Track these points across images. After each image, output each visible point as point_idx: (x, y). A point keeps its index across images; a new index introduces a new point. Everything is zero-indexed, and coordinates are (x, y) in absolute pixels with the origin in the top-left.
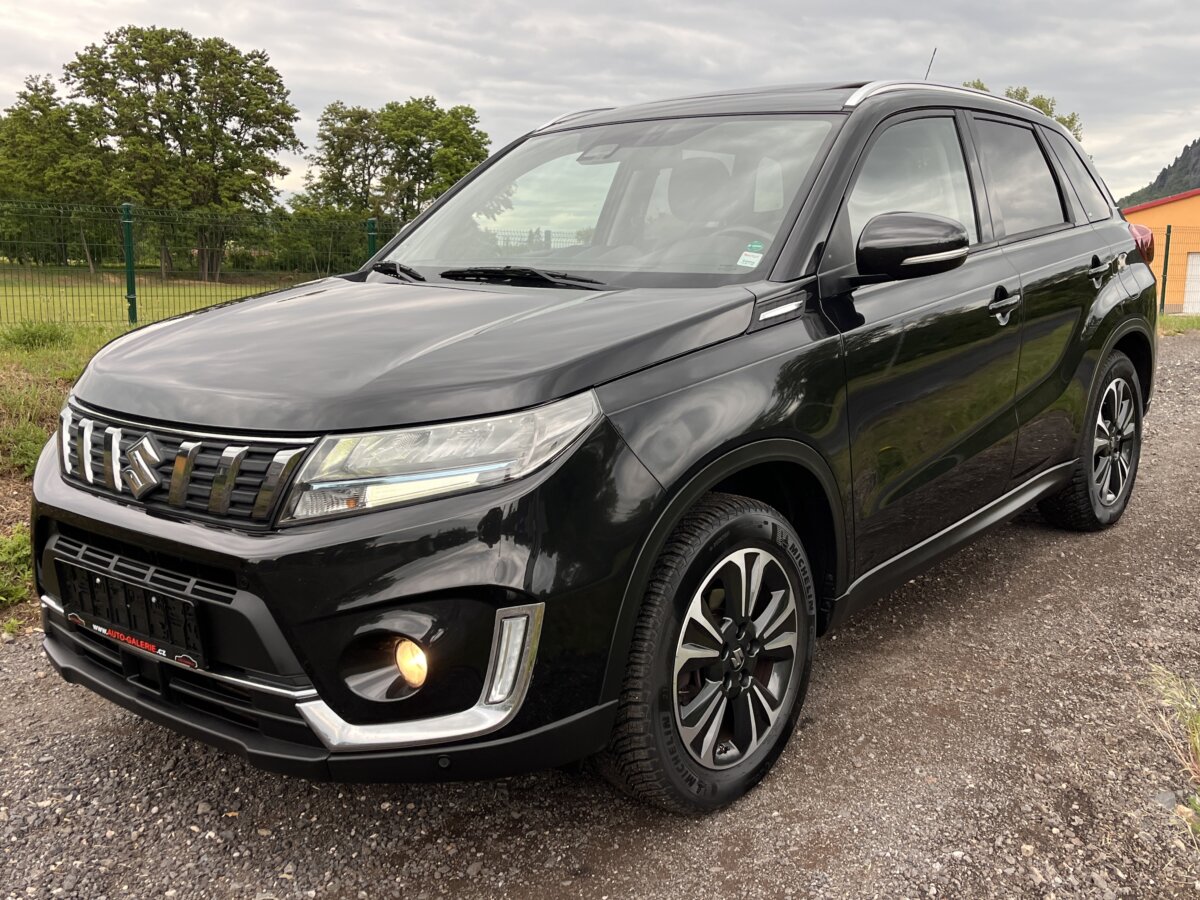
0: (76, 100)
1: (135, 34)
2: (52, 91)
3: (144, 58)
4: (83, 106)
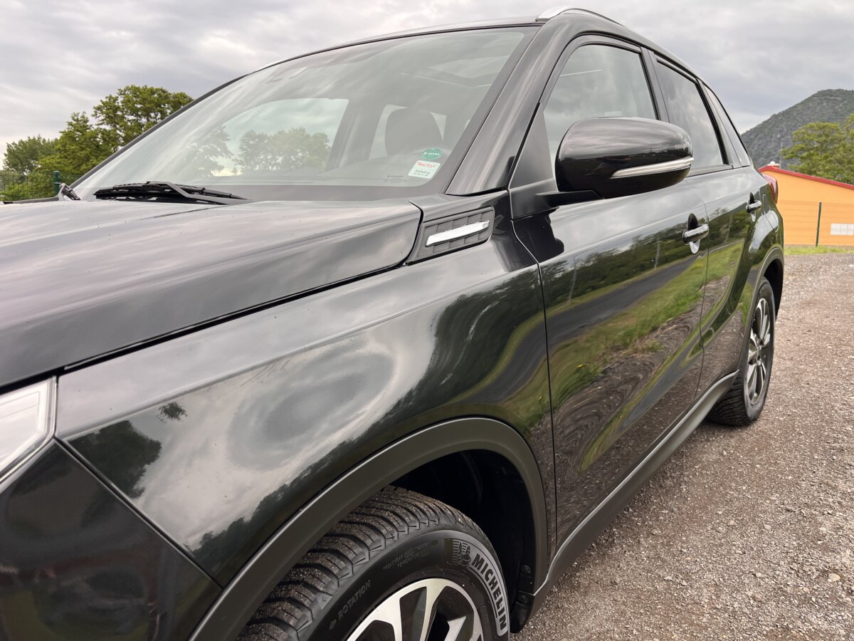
0: (101, 126)
1: (135, 90)
2: (86, 121)
3: (140, 104)
4: (105, 130)
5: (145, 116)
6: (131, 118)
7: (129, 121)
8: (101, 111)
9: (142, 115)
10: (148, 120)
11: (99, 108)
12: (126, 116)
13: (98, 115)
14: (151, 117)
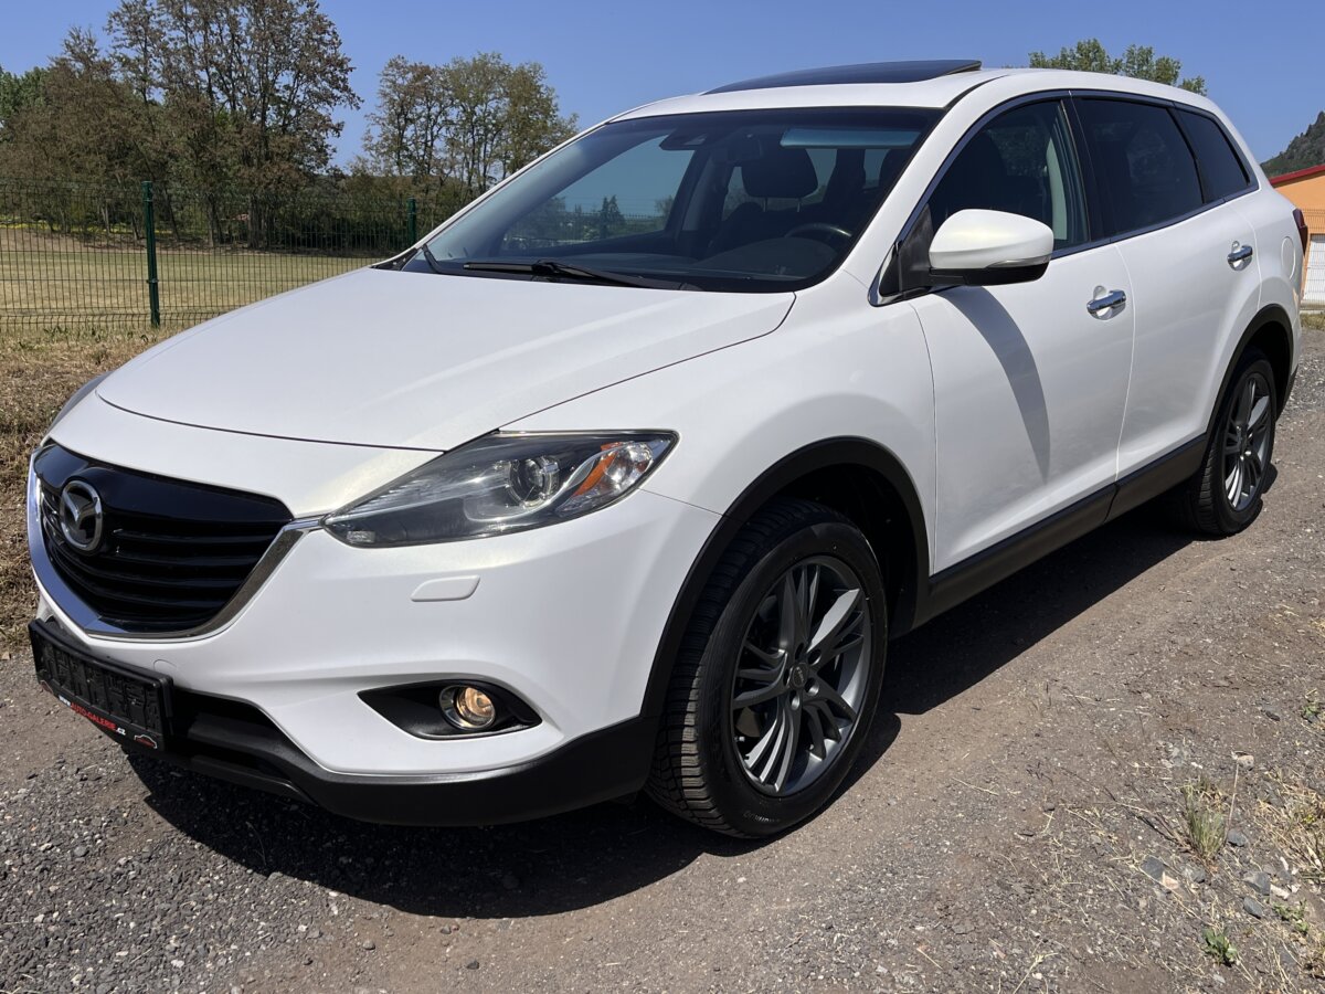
0: (119, 51)
2: (93, 41)
4: (127, 57)
5: (199, 29)
6: (174, 34)
7: (171, 40)
8: (121, 19)
9: (195, 27)
10: (205, 37)
11: (117, 15)
12: (165, 30)
13: (115, 27)
14: (212, 33)
